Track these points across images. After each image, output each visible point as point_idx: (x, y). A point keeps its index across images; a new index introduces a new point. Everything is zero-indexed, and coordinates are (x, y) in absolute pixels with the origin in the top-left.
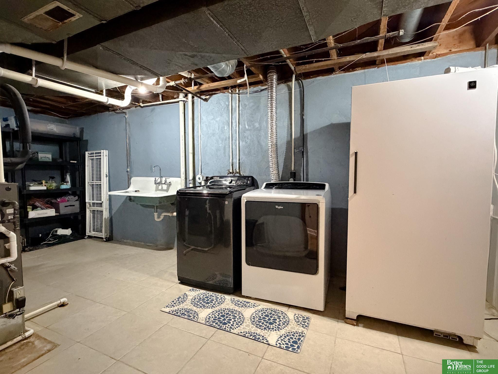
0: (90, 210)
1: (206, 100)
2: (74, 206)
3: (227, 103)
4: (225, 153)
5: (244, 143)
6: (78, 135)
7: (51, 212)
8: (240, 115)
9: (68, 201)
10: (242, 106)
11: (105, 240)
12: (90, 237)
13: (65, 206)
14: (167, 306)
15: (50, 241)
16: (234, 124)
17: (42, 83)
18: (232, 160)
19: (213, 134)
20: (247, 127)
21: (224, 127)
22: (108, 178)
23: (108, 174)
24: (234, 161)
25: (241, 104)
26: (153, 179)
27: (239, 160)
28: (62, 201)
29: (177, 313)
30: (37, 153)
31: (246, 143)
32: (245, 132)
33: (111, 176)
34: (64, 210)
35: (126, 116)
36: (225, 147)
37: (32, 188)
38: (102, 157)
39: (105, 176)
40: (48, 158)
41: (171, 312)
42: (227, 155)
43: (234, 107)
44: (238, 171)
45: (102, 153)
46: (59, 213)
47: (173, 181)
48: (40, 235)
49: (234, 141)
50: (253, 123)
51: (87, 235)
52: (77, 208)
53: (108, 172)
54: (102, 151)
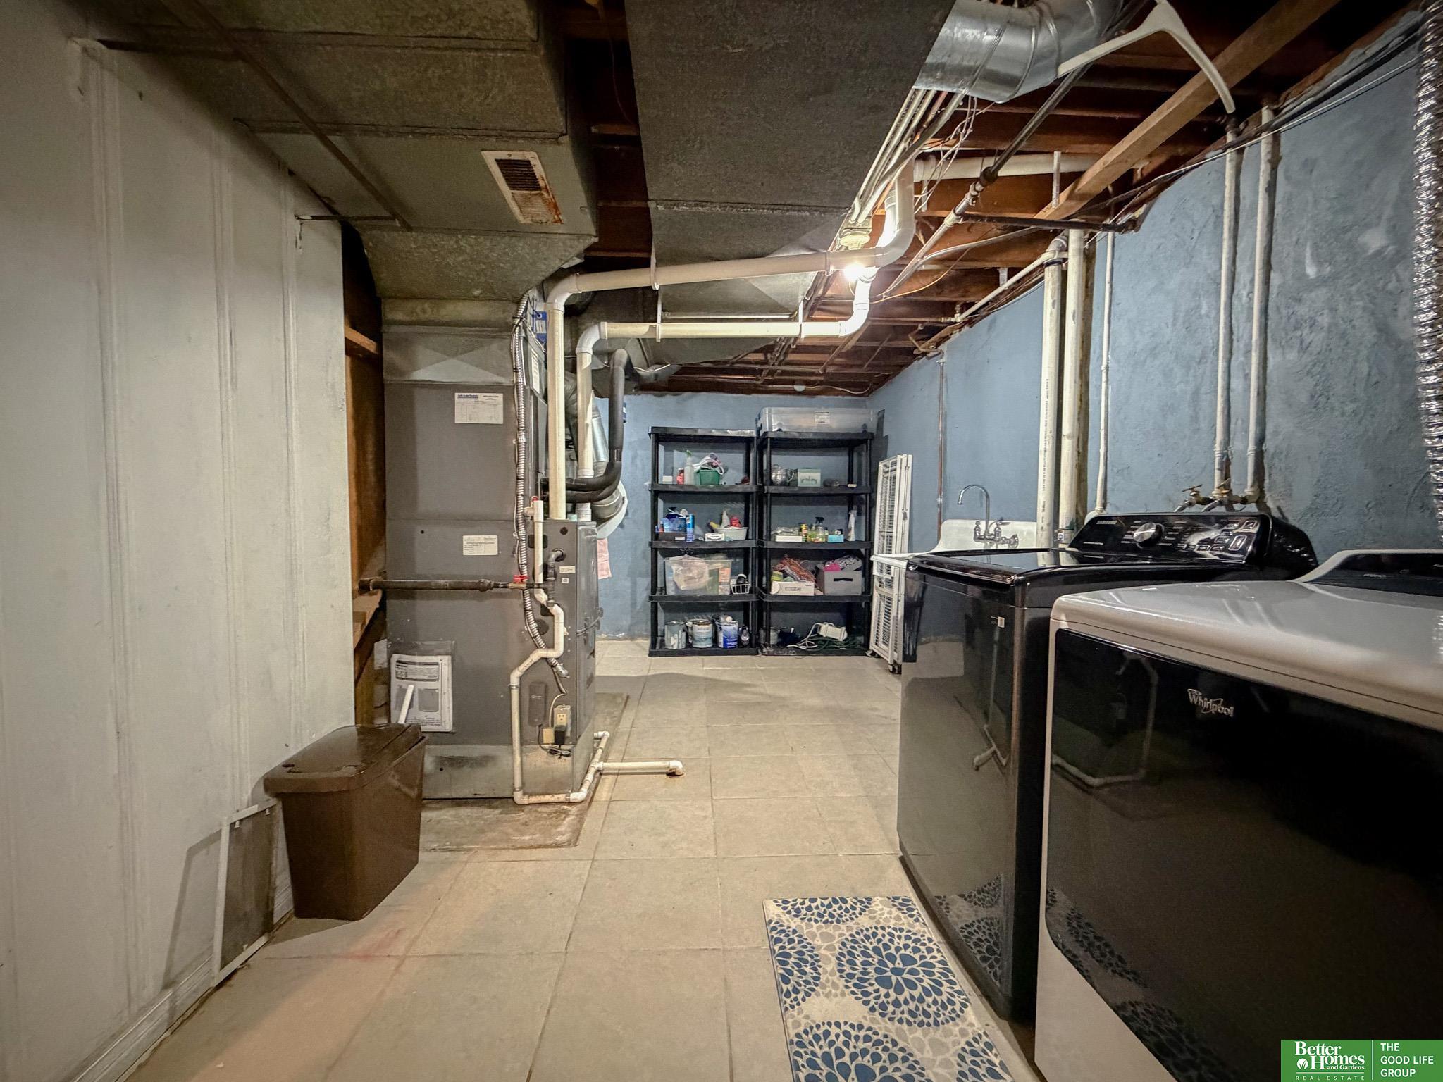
0: (880, 595)
1: (1134, 225)
2: (851, 580)
3: (1215, 201)
4: (1195, 418)
5: (1292, 355)
6: (872, 428)
7: (806, 588)
8: (1278, 226)
9: (842, 569)
10: (1287, 178)
11: (891, 668)
12: (874, 654)
13: (835, 580)
14: (785, 902)
15: (805, 645)
16: (1243, 278)
17: (665, 329)
18: (1227, 442)
19: (1153, 352)
20: (1311, 271)
21: (1199, 307)
22: (907, 521)
23: (908, 513)
24: (1236, 446)
25: (1286, 171)
26: (972, 524)
27: (1261, 441)
28: (830, 569)
29: (778, 940)
30: (796, 471)
31: (1304, 349)
32: (1299, 301)
33: (915, 517)
34: (833, 588)
35: (941, 361)
36: (1196, 393)
37: (779, 539)
38: (898, 471)
39: (901, 516)
40: (813, 480)
41: (772, 925)
42: (1204, 425)
43: (1245, 203)
44: (1248, 491)
45: (899, 464)
46: (823, 591)
47: (1022, 532)
48: (792, 629)
49: (1238, 359)
50: (1349, 235)
51: (871, 648)
52: (855, 587)
53: (908, 508)
54: (899, 457)
